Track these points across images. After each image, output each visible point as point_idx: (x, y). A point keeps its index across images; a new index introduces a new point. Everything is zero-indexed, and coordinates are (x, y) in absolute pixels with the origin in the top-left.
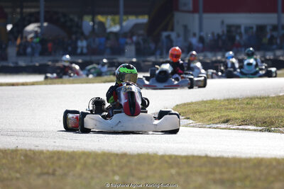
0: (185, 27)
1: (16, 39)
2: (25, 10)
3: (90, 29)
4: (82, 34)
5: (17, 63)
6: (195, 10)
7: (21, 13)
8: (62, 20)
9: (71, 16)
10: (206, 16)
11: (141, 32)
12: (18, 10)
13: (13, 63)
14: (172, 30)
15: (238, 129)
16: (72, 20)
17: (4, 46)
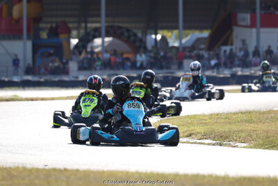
0: (244, 41)
1: (80, 53)
2: (89, 25)
3: (153, 43)
4: (145, 48)
5: (77, 77)
6: (253, 25)
7: (86, 28)
8: (126, 34)
9: (135, 31)
10: (263, 30)
11: (203, 46)
12: (83, 25)
13: (73, 77)
14: (232, 44)
15: (195, 143)
16: (135, 35)
17: (64, 61)
